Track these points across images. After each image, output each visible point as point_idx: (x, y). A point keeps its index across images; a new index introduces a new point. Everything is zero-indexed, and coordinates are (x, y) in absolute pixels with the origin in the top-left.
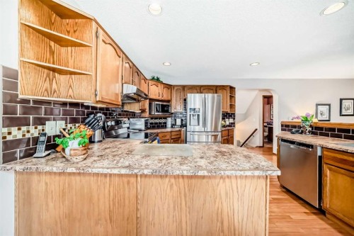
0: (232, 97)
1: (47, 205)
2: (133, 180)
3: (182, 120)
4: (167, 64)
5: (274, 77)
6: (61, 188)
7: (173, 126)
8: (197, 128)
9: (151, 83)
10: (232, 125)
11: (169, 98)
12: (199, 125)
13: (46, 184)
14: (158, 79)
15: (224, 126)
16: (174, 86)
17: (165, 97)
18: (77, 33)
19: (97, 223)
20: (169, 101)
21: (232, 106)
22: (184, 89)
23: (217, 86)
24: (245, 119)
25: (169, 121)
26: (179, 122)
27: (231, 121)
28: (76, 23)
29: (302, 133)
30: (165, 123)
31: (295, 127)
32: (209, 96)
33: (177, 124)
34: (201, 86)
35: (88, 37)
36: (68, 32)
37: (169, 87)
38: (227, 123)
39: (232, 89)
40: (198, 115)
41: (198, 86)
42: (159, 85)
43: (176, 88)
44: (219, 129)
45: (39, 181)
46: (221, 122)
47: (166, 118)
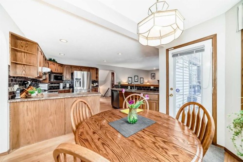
0: (97, 73)
1: (28, 114)
2: (63, 100)
3: (70, 84)
7: (64, 88)
8: (79, 88)
9: (50, 62)
10: (97, 86)
11: (62, 72)
12: (80, 86)
13: (27, 106)
14: (54, 60)
15: (93, 87)
16: (65, 65)
17: (59, 71)
18: (27, 48)
19: (50, 115)
20: (61, 74)
21: (97, 77)
22: (71, 68)
24: (104, 84)
25: (61, 85)
26: (68, 85)
27: (97, 84)
28: (27, 44)
30: (59, 86)
32: (85, 73)
33: (67, 87)
34: (81, 67)
35: (34, 50)
36: (22, 47)
37: (61, 65)
38: (95, 85)
39: (97, 69)
40: (80, 82)
41: (79, 66)
42: (56, 64)
43: (66, 67)
44: (91, 88)
45: (23, 106)
46: (92, 85)
47: (59, 83)
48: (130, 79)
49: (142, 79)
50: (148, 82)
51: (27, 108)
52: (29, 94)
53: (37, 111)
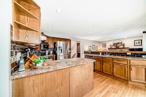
4: (50, 28)
5: (82, 38)
6: (42, 80)
7: (49, 54)
10: (70, 52)
11: (48, 42)
12: (62, 53)
13: (34, 81)
16: (50, 37)
17: (46, 42)
21: (70, 46)
22: (54, 39)
23: (66, 39)
25: (47, 52)
29: (89, 53)
30: (45, 53)
31: (87, 52)
33: (51, 53)
34: (61, 38)
37: (48, 37)
39: (70, 40)
40: (61, 49)
41: (59, 38)
43: (50, 38)
47: (45, 51)
48: (90, 47)
49: (97, 48)
50: (100, 49)
51: (34, 83)
52: (34, 64)
53: (44, 85)
